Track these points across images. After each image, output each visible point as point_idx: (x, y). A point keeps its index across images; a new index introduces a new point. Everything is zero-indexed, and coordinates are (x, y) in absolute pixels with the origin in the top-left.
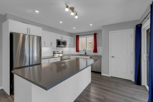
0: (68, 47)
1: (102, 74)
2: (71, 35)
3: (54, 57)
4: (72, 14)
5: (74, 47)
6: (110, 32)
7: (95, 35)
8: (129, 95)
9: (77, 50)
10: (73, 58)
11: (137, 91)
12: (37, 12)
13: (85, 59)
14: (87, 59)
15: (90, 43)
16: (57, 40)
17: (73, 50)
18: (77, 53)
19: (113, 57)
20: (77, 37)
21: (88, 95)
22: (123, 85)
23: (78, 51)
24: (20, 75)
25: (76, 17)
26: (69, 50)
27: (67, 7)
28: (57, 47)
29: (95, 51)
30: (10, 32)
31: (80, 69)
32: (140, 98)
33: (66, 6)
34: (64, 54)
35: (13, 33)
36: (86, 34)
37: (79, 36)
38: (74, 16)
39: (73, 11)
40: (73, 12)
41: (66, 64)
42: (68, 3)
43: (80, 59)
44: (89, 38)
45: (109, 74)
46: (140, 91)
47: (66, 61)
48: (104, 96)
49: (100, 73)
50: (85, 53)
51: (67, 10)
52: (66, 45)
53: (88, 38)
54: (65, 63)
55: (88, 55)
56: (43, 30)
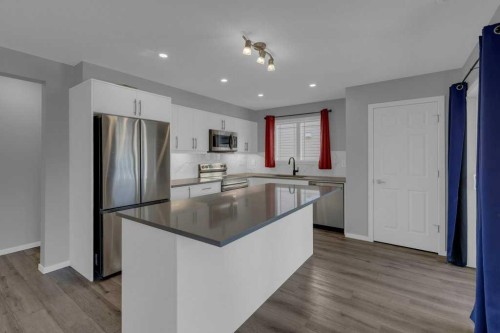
0: (242, 153)
1: (347, 235)
2: (249, 114)
3: (199, 183)
4: (261, 60)
5: (259, 151)
6: (371, 107)
7: (325, 115)
8: (424, 291)
9: (270, 162)
10: (255, 185)
11: (449, 282)
12: (163, 56)
13: (292, 190)
14: (299, 187)
15: (309, 138)
16: (210, 131)
17: (256, 162)
18: (269, 171)
19: (379, 182)
20: (270, 121)
21: (305, 288)
22: (412, 266)
23: (274, 166)
24: (147, 219)
25: (271, 67)
26: (244, 161)
27: (248, 44)
28: (210, 151)
29: (325, 163)
30: (95, 114)
31: (279, 214)
32: (456, 300)
33: (244, 42)
34: (229, 172)
35: (101, 114)
36: (296, 113)
37: (274, 117)
38: (264, 67)
39: (263, 54)
40: (264, 56)
41: (236, 203)
42: (250, 33)
43: (278, 189)
44: (307, 124)
45: (367, 234)
46: (459, 281)
47: (234, 194)
48: (352, 292)
49: (341, 231)
50: (295, 172)
51: (247, 51)
52: (236, 146)
53: (302, 125)
54: (231, 200)
55: (302, 178)
56: (173, 102)
